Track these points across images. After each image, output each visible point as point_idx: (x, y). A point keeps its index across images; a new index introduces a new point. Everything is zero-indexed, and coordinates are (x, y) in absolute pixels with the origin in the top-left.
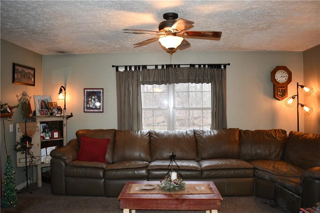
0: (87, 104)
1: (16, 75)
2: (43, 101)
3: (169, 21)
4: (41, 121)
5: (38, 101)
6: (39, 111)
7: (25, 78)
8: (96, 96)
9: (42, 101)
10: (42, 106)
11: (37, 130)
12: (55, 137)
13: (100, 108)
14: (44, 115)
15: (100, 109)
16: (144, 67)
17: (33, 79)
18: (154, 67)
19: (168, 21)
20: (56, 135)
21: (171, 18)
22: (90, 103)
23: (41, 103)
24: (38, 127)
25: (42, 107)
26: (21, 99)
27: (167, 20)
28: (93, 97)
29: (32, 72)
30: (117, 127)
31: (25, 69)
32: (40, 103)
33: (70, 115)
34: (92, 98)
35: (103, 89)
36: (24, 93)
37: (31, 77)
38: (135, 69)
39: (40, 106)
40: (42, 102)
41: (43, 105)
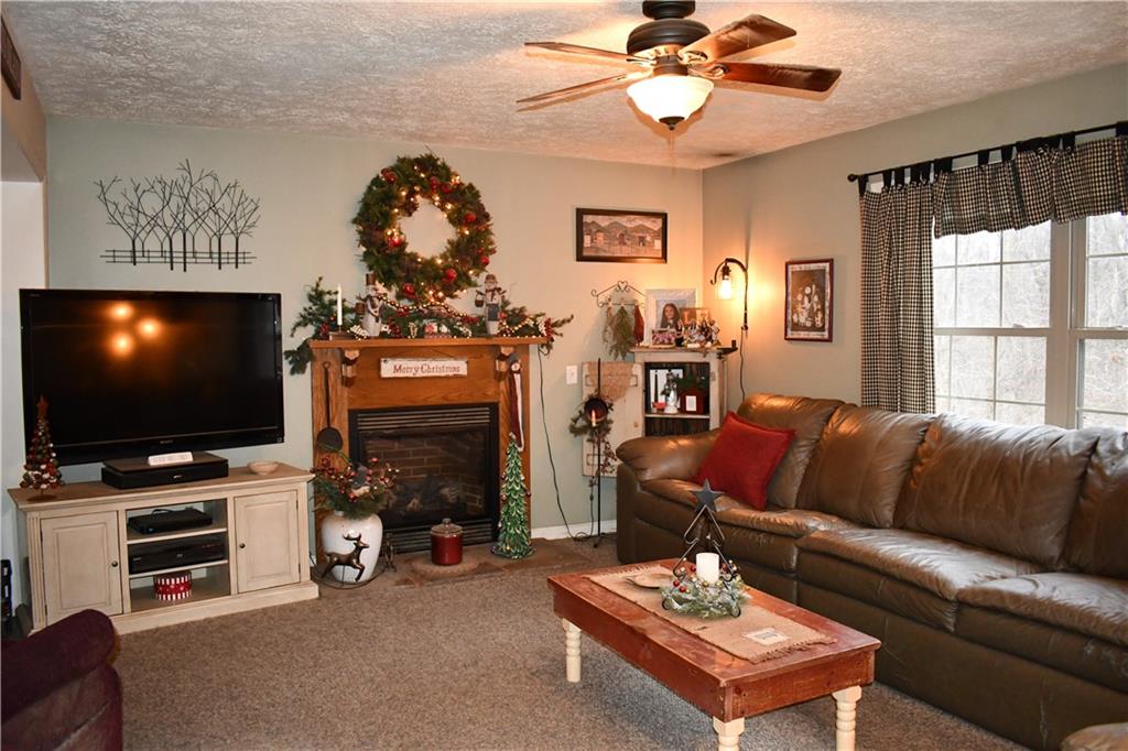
0: (793, 314)
1: (587, 239)
2: (672, 306)
3: (666, 23)
4: (647, 361)
5: (657, 305)
6: (653, 332)
7: (625, 244)
8: (814, 287)
9: (667, 305)
10: (665, 318)
11: (632, 384)
12: (688, 409)
13: (824, 326)
14: (663, 343)
15: (824, 330)
16: (944, 165)
17: (658, 244)
18: (973, 162)
19: (659, 24)
20: (691, 403)
21: (669, 12)
22: (799, 309)
23: (664, 312)
24: (636, 376)
25: (664, 323)
26: (610, 300)
27: (656, 19)
28: (808, 291)
29: (657, 225)
30: (860, 399)
31: (623, 220)
32: (661, 311)
33: (730, 346)
34: (803, 292)
35: (831, 261)
36: (622, 286)
37: (648, 239)
38: (914, 178)
39: (660, 318)
40: (669, 309)
41: (670, 315)
